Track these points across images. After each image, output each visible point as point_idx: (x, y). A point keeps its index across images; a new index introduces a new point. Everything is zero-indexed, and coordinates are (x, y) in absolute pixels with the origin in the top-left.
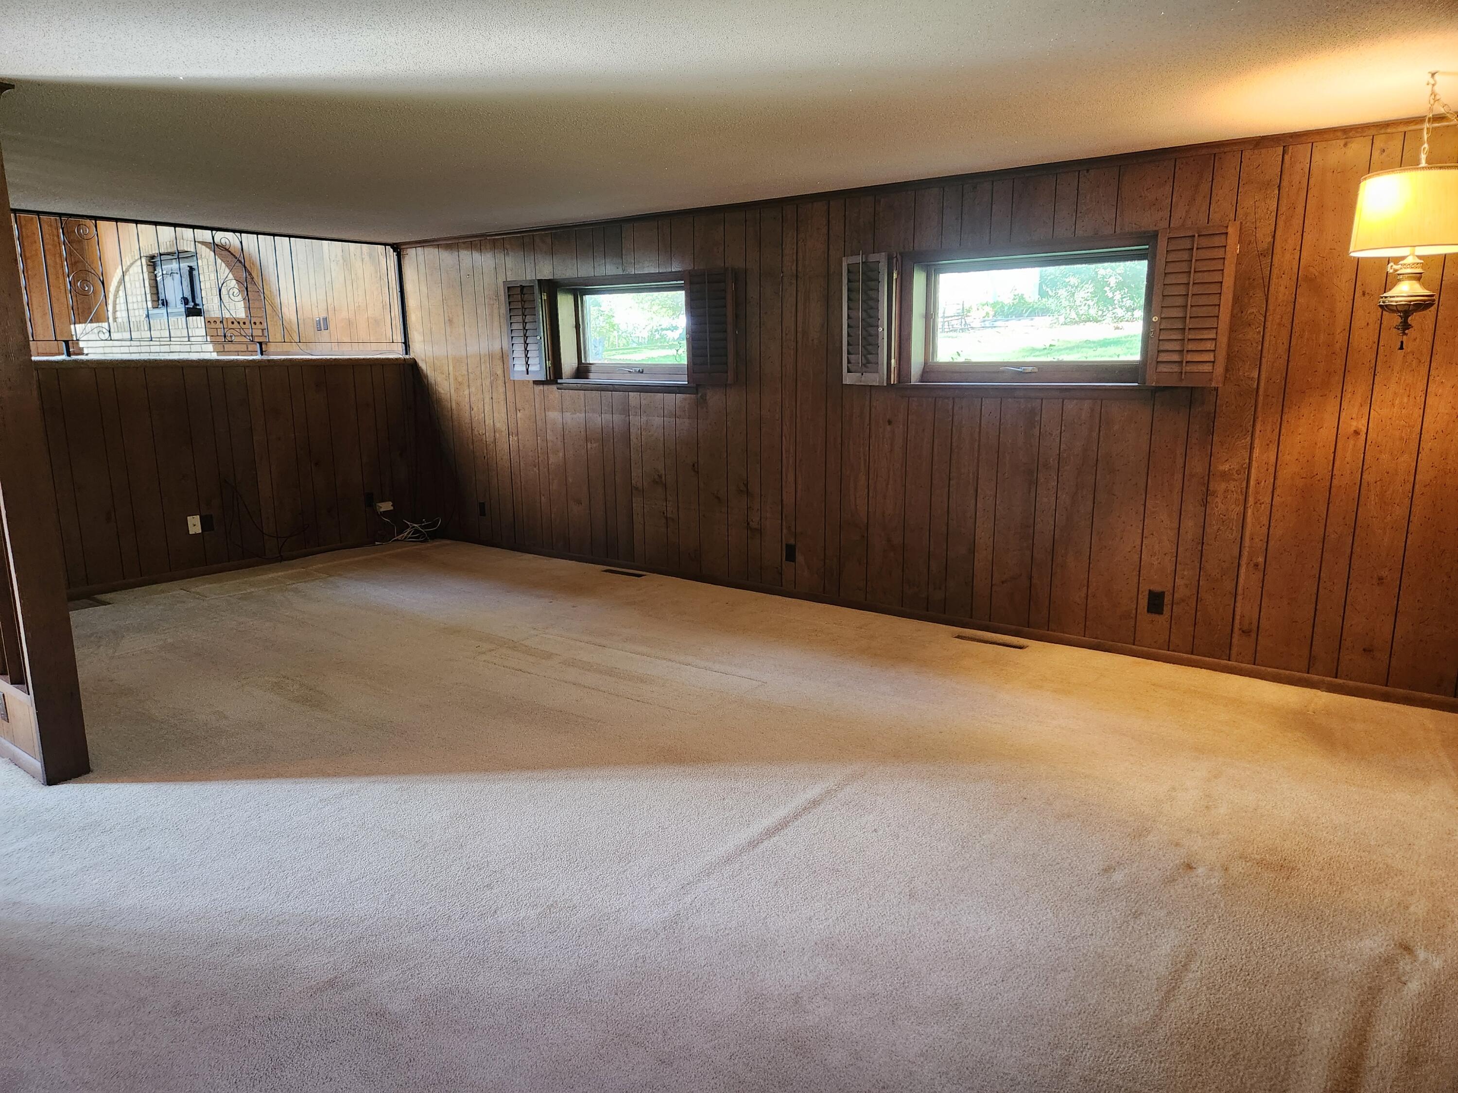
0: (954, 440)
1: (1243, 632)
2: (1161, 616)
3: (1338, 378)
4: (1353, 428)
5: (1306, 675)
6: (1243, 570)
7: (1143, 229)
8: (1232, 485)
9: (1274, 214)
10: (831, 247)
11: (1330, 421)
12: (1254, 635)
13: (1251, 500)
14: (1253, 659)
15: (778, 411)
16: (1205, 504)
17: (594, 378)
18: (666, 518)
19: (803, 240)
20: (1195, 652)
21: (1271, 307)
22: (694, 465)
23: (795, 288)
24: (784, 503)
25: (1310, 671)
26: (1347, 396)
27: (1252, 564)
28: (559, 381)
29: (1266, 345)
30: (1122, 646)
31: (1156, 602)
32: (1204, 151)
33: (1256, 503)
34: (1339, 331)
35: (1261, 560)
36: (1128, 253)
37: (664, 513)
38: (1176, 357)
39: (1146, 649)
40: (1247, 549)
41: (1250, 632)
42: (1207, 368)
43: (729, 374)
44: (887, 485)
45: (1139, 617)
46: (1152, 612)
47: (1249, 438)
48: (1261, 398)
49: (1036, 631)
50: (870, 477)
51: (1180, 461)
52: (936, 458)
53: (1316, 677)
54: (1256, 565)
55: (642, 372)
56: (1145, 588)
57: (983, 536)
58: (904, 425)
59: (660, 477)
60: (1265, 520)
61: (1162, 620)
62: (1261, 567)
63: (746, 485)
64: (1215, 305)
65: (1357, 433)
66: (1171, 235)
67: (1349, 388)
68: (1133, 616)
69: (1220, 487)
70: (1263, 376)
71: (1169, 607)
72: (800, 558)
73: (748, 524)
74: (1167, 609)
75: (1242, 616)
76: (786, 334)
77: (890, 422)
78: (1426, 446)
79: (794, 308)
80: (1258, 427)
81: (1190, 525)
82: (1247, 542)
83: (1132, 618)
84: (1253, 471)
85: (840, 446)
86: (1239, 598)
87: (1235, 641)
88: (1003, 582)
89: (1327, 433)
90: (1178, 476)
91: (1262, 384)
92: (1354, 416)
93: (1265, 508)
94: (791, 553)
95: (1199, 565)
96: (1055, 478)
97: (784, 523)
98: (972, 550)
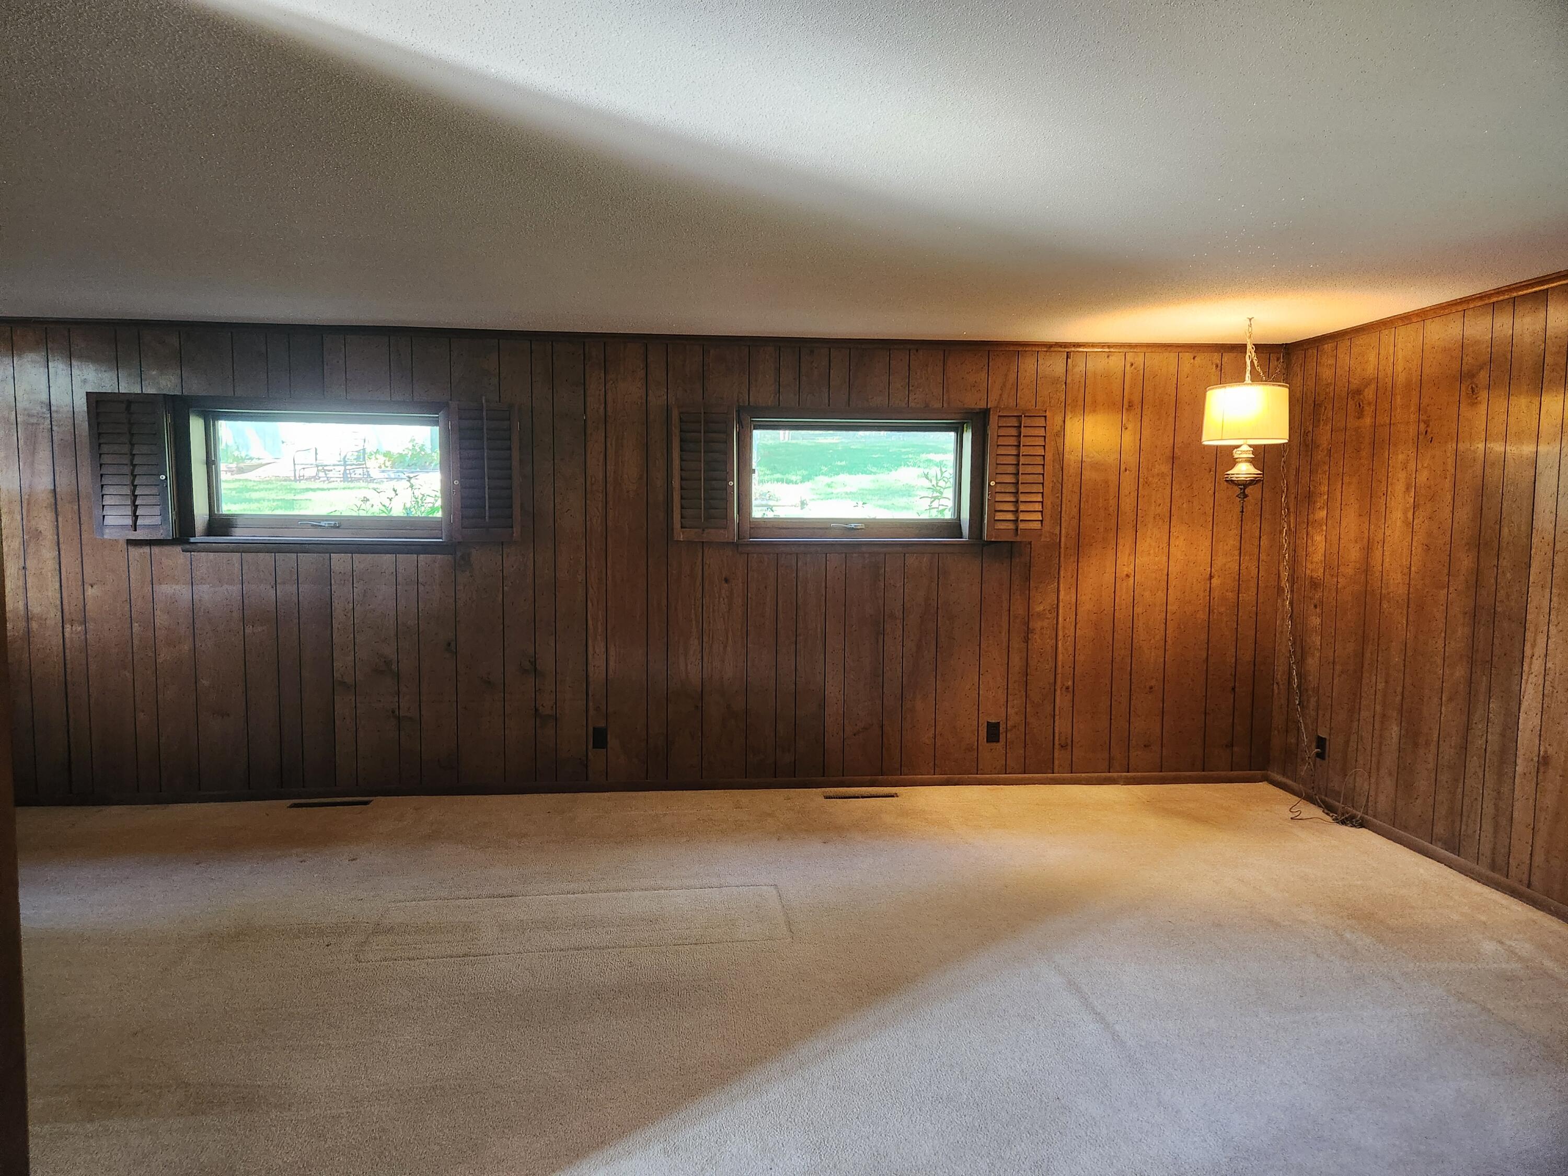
0: (800, 595)
1: (1062, 746)
2: (998, 744)
3: (1112, 534)
4: (1125, 573)
5: (1108, 774)
6: (1058, 693)
7: (966, 406)
8: (1045, 623)
9: (1063, 404)
10: (650, 392)
11: (1110, 569)
12: (1069, 748)
13: (1060, 633)
14: (1070, 769)
15: (580, 572)
16: (1026, 640)
17: (239, 535)
18: (398, 718)
19: (614, 382)
20: (1026, 772)
21: (1065, 477)
22: (449, 644)
23: (603, 435)
24: (591, 679)
25: (1111, 770)
26: (1120, 547)
27: (1064, 688)
28: (192, 540)
29: (1064, 506)
30: (968, 777)
31: (993, 733)
32: (1012, 348)
33: (1064, 636)
34: (1111, 498)
35: (1070, 683)
36: (941, 425)
37: (393, 712)
38: (1010, 516)
39: (988, 776)
40: (1060, 675)
41: (1067, 745)
42: (1037, 525)
43: (515, 529)
44: (725, 647)
45: (980, 748)
46: (990, 742)
47: (1056, 584)
48: (1062, 550)
49: (890, 777)
50: (704, 640)
51: (1005, 605)
52: (781, 616)
53: (1115, 775)
54: (1067, 688)
55: (338, 527)
56: (984, 720)
57: (833, 691)
58: (743, 583)
59: (388, 663)
60: (1071, 649)
61: (999, 746)
62: (1071, 689)
63: (534, 664)
64: (1040, 474)
65: (1128, 576)
66: (1001, 414)
67: (1120, 541)
68: (975, 747)
69: (1037, 625)
70: (1063, 532)
71: (1004, 734)
72: (612, 742)
73: (536, 710)
74: (1002, 737)
75: (1060, 733)
76: (592, 484)
77: (726, 581)
78: (1172, 583)
79: (602, 456)
80: (1062, 573)
81: (1016, 660)
82: (1059, 670)
83: (974, 749)
84: (1061, 611)
85: (665, 608)
86: (1057, 718)
87: (1056, 755)
88: (855, 735)
89: (1108, 578)
90: (1005, 618)
91: (1063, 539)
92: (1125, 564)
93: (1070, 639)
94: (600, 738)
95: (1025, 693)
96: (901, 627)
97: (591, 704)
98: (822, 705)
